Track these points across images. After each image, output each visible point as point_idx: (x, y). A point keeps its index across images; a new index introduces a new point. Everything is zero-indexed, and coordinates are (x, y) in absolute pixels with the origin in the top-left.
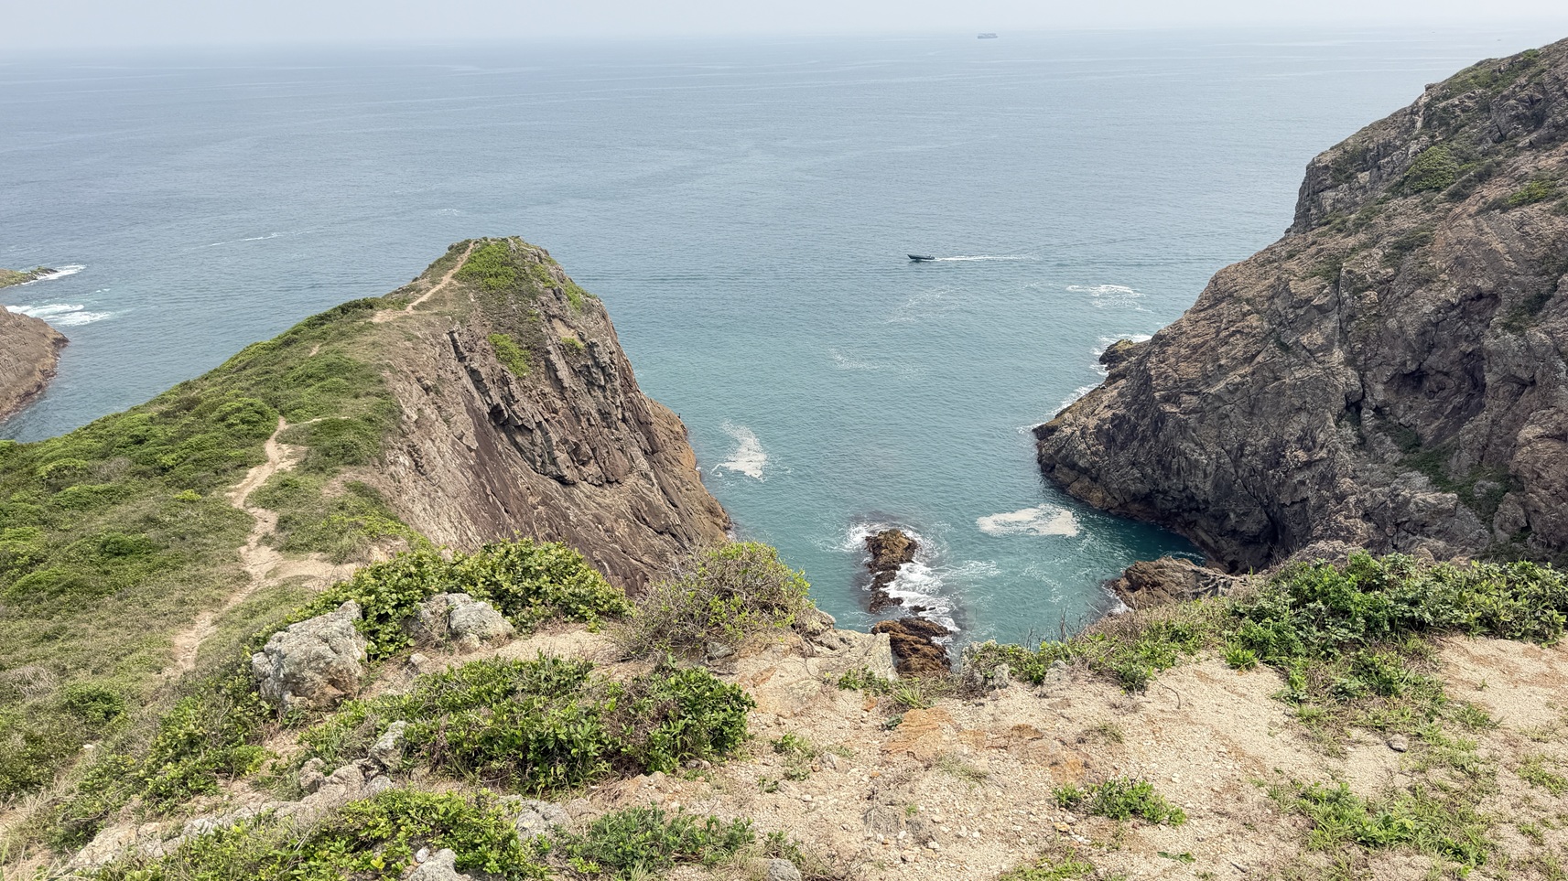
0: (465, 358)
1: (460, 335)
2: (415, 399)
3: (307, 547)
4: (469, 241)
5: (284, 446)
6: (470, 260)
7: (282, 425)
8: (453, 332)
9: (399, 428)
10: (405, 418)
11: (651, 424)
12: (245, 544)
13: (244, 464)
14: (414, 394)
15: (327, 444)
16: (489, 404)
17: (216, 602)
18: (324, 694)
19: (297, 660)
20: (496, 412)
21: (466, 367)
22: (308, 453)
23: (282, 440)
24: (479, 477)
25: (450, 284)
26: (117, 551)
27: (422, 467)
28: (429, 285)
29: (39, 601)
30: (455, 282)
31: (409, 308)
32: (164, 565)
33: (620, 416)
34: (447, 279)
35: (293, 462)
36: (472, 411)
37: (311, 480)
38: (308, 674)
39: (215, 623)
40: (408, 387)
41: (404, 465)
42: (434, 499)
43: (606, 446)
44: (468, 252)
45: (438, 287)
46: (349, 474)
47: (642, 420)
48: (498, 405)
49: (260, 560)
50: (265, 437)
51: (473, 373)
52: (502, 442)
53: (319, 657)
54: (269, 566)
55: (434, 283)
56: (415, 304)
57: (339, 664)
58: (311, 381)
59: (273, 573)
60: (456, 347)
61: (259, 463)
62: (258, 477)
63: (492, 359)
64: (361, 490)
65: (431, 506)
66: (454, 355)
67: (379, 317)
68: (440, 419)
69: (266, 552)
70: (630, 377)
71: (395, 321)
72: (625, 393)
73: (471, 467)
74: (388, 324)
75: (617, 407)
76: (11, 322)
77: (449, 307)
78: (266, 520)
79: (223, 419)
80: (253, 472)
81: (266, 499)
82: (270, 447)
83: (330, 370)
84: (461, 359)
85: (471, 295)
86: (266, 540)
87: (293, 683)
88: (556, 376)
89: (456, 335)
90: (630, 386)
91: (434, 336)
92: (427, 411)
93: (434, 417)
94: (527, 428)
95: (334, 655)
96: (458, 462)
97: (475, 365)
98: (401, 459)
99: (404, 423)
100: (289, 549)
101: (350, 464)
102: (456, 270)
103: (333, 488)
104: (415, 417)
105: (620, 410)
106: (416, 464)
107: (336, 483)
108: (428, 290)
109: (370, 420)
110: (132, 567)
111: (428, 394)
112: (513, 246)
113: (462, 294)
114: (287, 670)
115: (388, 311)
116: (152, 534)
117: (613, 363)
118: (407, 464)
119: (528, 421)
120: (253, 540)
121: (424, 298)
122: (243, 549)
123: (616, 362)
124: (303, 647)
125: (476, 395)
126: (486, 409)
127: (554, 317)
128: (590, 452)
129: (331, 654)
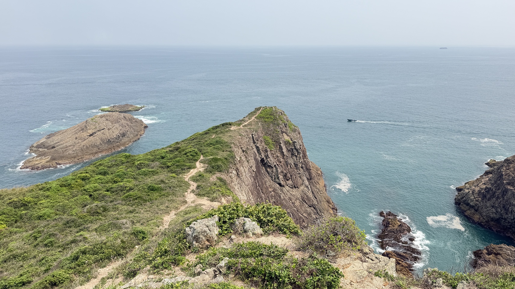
0: (255, 142)
1: (255, 135)
2: (239, 154)
3: (204, 195)
4: (261, 107)
5: (201, 164)
6: (261, 113)
7: (202, 157)
8: (253, 134)
9: (234, 162)
10: (236, 159)
11: (311, 170)
12: (187, 192)
13: (190, 168)
14: (240, 152)
15: (213, 164)
16: (261, 158)
17: (177, 208)
18: (205, 243)
19: (199, 232)
20: (262, 160)
21: (255, 145)
22: (208, 167)
23: (201, 162)
24: (255, 180)
25: (254, 120)
26: (152, 189)
27: (239, 175)
28: (248, 120)
29: (130, 201)
30: (255, 119)
31: (241, 126)
32: (164, 195)
33: (301, 166)
34: (253, 118)
35: (203, 169)
36: (256, 159)
37: (207, 175)
38: (201, 236)
39: (175, 214)
40: (238, 150)
41: (234, 174)
42: (241, 185)
43: (295, 175)
44: (260, 111)
45: (250, 120)
46: (218, 175)
47: (308, 168)
48: (263, 158)
49: (190, 197)
50: (196, 160)
51: (257, 147)
52: (263, 170)
53: (205, 232)
54: (192, 200)
55: (249, 119)
56: (243, 125)
57: (210, 235)
58: (211, 145)
59: (193, 202)
60: (253, 139)
61: (194, 168)
62: (193, 172)
63: (263, 144)
64: (221, 180)
65: (240, 188)
66: (252, 141)
67: (233, 128)
68: (246, 161)
69: (192, 195)
70: (306, 154)
71: (237, 130)
72: (303, 159)
73: (253, 177)
74: (235, 130)
75: (300, 163)
76: (134, 121)
77: (253, 127)
78: (194, 185)
79: (186, 154)
80: (192, 170)
81: (194, 179)
82: (198, 164)
83: (217, 143)
84: (254, 143)
85: (260, 124)
86: (193, 191)
87: (196, 239)
88: (282, 151)
89: (254, 135)
90: (305, 157)
91: (247, 135)
92: (243, 158)
93: (244, 160)
94: (271, 166)
95: (209, 232)
96: (249, 175)
97: (258, 145)
98: (233, 172)
99: (236, 161)
100: (199, 195)
101: (219, 171)
102: (256, 116)
103: (213, 178)
104: (239, 159)
105: (301, 164)
106: (238, 174)
107: (214, 177)
108: (247, 121)
109: (226, 159)
110: (156, 194)
111: (243, 153)
112: (274, 109)
113: (257, 123)
114: (195, 234)
115: (235, 126)
116: (162, 185)
117: (301, 149)
118: (235, 173)
119: (272, 164)
120: (189, 191)
121: (246, 124)
122: (186, 193)
123: (301, 148)
124: (201, 228)
125: (257, 154)
126: (260, 159)
127: (284, 132)
128: (290, 177)
129: (208, 231)
